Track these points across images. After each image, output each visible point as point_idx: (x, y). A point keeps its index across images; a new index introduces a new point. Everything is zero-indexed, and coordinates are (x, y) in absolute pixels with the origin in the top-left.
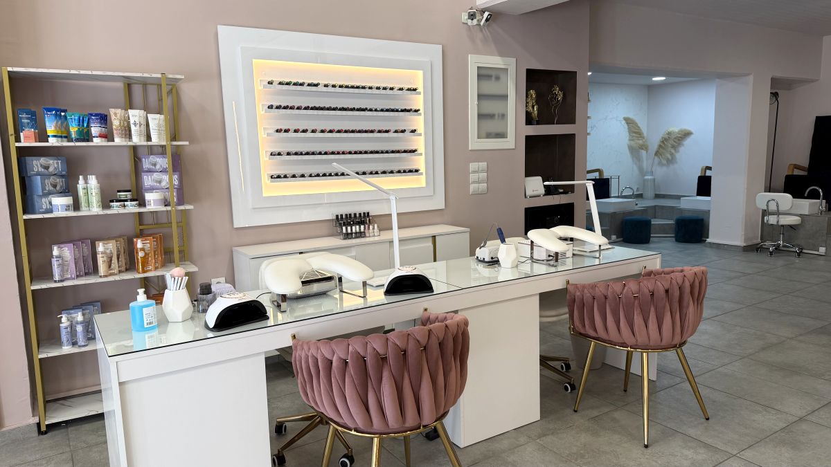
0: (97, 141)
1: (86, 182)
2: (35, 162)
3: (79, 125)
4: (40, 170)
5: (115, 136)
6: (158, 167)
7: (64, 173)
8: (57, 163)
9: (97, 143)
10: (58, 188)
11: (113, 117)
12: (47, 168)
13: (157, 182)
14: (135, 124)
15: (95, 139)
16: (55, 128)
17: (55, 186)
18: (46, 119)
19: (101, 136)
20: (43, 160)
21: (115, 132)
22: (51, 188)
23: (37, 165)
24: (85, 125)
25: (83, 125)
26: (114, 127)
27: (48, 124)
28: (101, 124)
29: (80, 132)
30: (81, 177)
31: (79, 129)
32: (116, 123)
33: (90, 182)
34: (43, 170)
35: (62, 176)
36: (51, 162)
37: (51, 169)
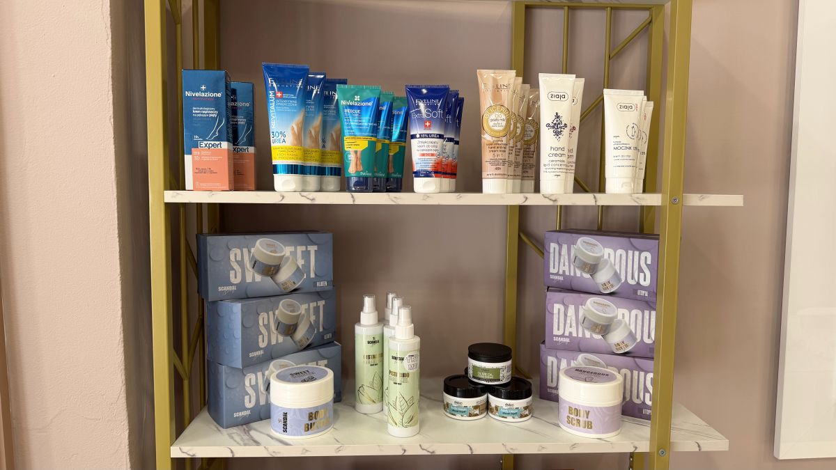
0: (427, 190)
1: (382, 320)
2: (235, 254)
3: (375, 130)
4: (249, 279)
5: (488, 169)
6: (603, 277)
7: (322, 284)
8: (306, 255)
9: (426, 196)
10: (300, 334)
11: (487, 101)
12: (271, 270)
13: (594, 327)
14: (557, 127)
15: (419, 183)
16: (299, 138)
17: (289, 330)
18: (272, 107)
19: (441, 170)
20: (262, 247)
21: (487, 156)
22: (277, 338)
23: (241, 263)
24: (396, 133)
25: (389, 133)
26: (487, 138)
27: (275, 125)
28: (446, 126)
29: (374, 157)
30: (368, 302)
31: (372, 145)
32: (494, 122)
33: (392, 319)
34: (258, 278)
35: (319, 294)
36: (287, 251)
37: (285, 275)
